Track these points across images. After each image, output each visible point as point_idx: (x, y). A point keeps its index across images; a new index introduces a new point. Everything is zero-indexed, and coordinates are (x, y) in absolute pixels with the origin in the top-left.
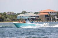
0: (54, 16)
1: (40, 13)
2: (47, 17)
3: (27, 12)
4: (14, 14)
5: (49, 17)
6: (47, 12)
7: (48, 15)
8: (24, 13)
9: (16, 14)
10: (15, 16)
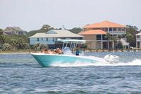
0: (120, 37)
1: (85, 30)
2: (102, 41)
3: (53, 29)
4: (22, 32)
5: (107, 39)
6: (103, 29)
7: (104, 35)
8: (46, 29)
9: (25, 32)
10: (24, 37)
